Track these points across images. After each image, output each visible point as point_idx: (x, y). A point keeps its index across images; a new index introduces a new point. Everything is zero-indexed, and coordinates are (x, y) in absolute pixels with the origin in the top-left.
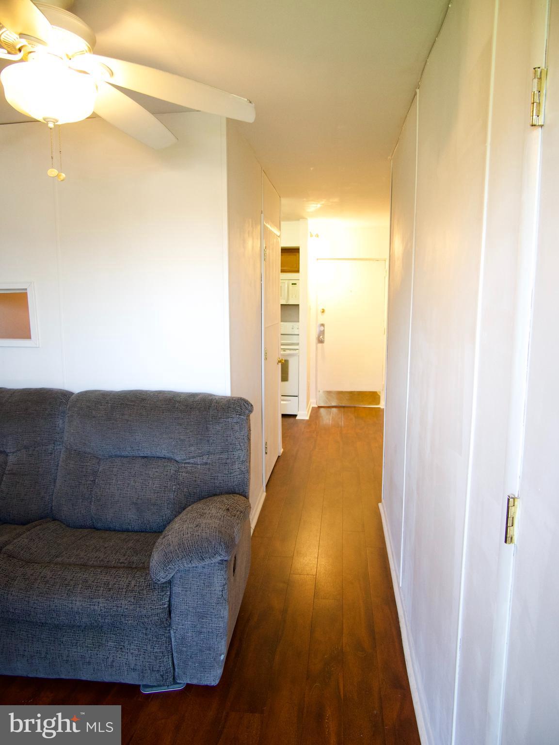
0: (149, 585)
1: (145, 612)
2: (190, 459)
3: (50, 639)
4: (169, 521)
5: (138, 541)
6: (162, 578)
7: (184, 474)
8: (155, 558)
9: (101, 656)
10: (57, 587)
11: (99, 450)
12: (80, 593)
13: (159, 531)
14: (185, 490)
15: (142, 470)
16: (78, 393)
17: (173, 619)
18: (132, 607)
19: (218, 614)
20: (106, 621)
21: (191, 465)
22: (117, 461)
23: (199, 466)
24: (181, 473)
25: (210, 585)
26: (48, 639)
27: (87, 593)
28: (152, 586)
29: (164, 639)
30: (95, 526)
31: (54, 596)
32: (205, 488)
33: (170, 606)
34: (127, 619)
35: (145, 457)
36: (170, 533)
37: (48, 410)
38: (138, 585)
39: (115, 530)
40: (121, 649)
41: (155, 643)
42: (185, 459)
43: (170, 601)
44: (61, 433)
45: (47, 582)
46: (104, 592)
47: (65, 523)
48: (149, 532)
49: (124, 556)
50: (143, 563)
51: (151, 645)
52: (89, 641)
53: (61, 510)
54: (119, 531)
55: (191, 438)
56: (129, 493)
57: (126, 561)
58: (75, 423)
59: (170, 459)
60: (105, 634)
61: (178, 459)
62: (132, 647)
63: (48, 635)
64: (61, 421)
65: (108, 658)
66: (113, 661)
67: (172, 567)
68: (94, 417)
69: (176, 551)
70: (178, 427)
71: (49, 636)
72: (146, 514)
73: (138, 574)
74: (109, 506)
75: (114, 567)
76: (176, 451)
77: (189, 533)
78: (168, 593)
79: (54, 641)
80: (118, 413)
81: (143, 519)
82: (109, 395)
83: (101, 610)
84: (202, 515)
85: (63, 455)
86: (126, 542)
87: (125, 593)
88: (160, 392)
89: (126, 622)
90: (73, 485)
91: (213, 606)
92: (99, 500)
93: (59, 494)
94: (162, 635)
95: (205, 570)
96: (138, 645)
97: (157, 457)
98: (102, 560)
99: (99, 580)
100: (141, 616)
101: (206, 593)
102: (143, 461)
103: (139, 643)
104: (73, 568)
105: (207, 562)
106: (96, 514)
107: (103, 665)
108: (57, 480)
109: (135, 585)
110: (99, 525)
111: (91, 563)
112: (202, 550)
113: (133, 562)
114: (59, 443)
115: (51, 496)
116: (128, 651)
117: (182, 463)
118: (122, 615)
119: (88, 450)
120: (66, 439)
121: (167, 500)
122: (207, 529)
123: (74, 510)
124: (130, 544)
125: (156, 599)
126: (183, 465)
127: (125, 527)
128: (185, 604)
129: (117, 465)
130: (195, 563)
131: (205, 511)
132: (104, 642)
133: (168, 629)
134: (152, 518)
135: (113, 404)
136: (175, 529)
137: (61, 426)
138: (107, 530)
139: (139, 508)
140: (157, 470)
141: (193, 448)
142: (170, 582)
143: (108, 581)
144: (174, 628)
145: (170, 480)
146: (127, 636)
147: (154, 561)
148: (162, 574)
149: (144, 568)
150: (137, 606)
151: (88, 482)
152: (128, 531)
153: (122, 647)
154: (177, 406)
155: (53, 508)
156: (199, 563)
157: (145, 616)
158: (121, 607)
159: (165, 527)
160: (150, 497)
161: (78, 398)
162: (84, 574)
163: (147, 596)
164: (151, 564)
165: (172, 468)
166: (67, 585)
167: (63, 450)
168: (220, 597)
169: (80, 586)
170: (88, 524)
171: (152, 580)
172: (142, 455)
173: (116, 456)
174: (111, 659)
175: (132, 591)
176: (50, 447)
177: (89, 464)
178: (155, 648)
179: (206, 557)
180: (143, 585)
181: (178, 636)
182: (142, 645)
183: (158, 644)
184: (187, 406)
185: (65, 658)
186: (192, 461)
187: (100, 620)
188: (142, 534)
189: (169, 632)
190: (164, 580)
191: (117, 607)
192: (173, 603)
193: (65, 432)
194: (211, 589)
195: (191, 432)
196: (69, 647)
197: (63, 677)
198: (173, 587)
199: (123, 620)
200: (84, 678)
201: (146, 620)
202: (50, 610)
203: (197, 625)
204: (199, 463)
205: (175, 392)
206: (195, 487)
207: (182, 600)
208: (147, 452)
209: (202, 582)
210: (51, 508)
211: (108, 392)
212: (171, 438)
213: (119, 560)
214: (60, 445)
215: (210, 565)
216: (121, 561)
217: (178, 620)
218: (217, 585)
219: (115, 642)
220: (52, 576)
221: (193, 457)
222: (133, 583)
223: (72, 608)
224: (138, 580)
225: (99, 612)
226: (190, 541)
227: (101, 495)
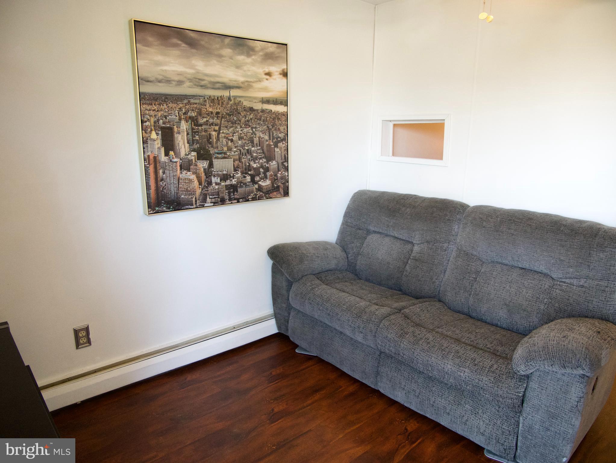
0: (509, 373)
1: (500, 393)
2: (566, 278)
3: (424, 384)
4: (535, 328)
5: (504, 336)
6: (522, 371)
7: (557, 291)
8: (519, 352)
9: (459, 413)
10: (436, 349)
11: (484, 255)
12: (451, 359)
13: (525, 333)
14: (557, 305)
15: (518, 279)
16: (474, 206)
17: (525, 408)
18: (490, 385)
19: (568, 421)
20: (468, 388)
21: (567, 285)
22: (498, 267)
23: (575, 287)
24: (555, 290)
25: (566, 392)
26: (422, 384)
27: (457, 361)
28: (512, 375)
29: (513, 421)
30: (471, 315)
31: (432, 355)
32: (577, 308)
33: (524, 396)
34: (485, 392)
35: (523, 268)
36: (537, 336)
37: (449, 216)
38: (499, 369)
39: (486, 322)
40: (475, 414)
41: (504, 421)
42: (561, 278)
43: (525, 392)
44: (455, 236)
45: (429, 343)
46: (470, 365)
47: (448, 305)
48: (515, 332)
49: (491, 343)
50: (506, 354)
51: (501, 422)
52: (451, 397)
53: (446, 295)
54: (489, 324)
55: (571, 261)
56: (503, 295)
57: (491, 348)
58: (468, 230)
59: (546, 275)
60: (465, 397)
61: (554, 276)
62: (485, 416)
63: (423, 381)
64: (457, 227)
65: (464, 416)
66: (467, 420)
67: (533, 364)
68: (484, 227)
69: (540, 352)
70: (559, 248)
71: (423, 383)
72: (515, 316)
73: (501, 361)
74: (485, 302)
75: (481, 349)
76: (553, 269)
77: (555, 340)
78: (525, 385)
79: (426, 387)
80: (505, 226)
81: (512, 319)
82: (500, 211)
83: (465, 378)
84: (571, 330)
85: (454, 254)
86: (494, 334)
87: (487, 372)
88: (547, 215)
89: (484, 395)
90: (459, 278)
91: (566, 411)
92: (477, 295)
93: (447, 282)
94: (512, 417)
95: (565, 378)
96: (490, 417)
97: (534, 271)
98: (473, 341)
99: (468, 355)
100: (497, 395)
101: (561, 398)
102: (521, 271)
103: (491, 415)
104: (449, 339)
105: (568, 371)
106: (472, 305)
107: (459, 420)
108: (447, 272)
109: (496, 369)
110: (474, 315)
111: (463, 340)
112: (565, 359)
113: (498, 351)
114: (452, 243)
115: (440, 283)
116: (481, 418)
117: (558, 281)
118: (482, 388)
119: (475, 253)
120: (458, 241)
121: (537, 310)
122: (573, 342)
123: (456, 297)
124: (498, 336)
125: (512, 386)
126: (558, 283)
127: (495, 322)
128: (539, 400)
129: (497, 270)
130: (556, 368)
131: (575, 327)
132: (462, 403)
133: (518, 414)
134: (520, 322)
135: (502, 218)
136: (542, 333)
137: (456, 230)
138: (479, 320)
139: (510, 309)
140: (533, 282)
141: (571, 270)
142: (528, 377)
143: (475, 358)
144: (524, 416)
145: (543, 293)
146: (482, 407)
147: (517, 354)
148: (523, 367)
149: (508, 358)
150: (496, 385)
151: (471, 278)
152: (497, 326)
153: (476, 412)
154: (561, 229)
155: (440, 292)
156: (559, 369)
157: (501, 396)
158: (482, 381)
159: (530, 331)
160: (522, 303)
161: (473, 210)
162: (456, 347)
163: (506, 380)
164: (514, 356)
165: (547, 283)
166: (443, 350)
167: (455, 249)
168: (574, 406)
169: (453, 354)
170: (465, 311)
171: (513, 369)
172: (520, 266)
173: (497, 262)
174: (465, 418)
175: (493, 372)
176: (446, 245)
177: (473, 264)
178: (503, 424)
179: (568, 367)
180: (504, 371)
181: (526, 424)
182: (493, 418)
183: (507, 423)
184: (572, 230)
185: (431, 403)
186: (567, 281)
187: (463, 385)
188: (509, 332)
189: (519, 418)
190: (523, 373)
191: (479, 380)
192: (527, 395)
193: (458, 235)
194: (566, 396)
195: (572, 254)
196: (436, 396)
197: (428, 416)
198: (530, 382)
199: (481, 392)
200: (442, 424)
201: (501, 399)
202: (427, 364)
203: (546, 422)
204: (575, 284)
205: (562, 217)
206: (567, 305)
207: (536, 395)
208: (526, 265)
209: (559, 387)
210: (439, 292)
211: (498, 208)
212: (551, 257)
213: (487, 345)
214: (453, 245)
215: (571, 375)
216: (487, 347)
217: (529, 410)
218: (574, 395)
219: (471, 407)
220: (433, 340)
221: (570, 278)
222: (495, 366)
223: (444, 368)
224: (500, 366)
225: (463, 379)
226: (555, 348)
227: (480, 291)
